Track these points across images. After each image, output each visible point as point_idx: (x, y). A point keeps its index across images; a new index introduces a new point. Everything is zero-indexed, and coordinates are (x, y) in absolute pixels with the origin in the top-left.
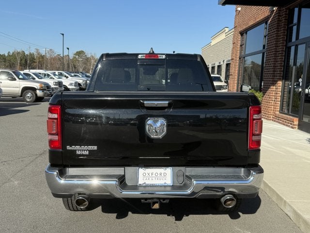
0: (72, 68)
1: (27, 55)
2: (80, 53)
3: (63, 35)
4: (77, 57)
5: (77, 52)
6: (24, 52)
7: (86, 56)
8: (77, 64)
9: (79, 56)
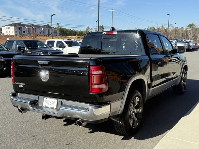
0: (185, 36)
1: (156, 29)
2: (190, 26)
3: (169, 15)
4: (189, 28)
5: (189, 25)
6: (154, 27)
7: (195, 27)
8: (189, 33)
9: (190, 27)
